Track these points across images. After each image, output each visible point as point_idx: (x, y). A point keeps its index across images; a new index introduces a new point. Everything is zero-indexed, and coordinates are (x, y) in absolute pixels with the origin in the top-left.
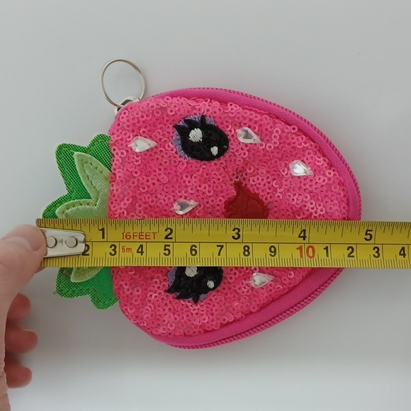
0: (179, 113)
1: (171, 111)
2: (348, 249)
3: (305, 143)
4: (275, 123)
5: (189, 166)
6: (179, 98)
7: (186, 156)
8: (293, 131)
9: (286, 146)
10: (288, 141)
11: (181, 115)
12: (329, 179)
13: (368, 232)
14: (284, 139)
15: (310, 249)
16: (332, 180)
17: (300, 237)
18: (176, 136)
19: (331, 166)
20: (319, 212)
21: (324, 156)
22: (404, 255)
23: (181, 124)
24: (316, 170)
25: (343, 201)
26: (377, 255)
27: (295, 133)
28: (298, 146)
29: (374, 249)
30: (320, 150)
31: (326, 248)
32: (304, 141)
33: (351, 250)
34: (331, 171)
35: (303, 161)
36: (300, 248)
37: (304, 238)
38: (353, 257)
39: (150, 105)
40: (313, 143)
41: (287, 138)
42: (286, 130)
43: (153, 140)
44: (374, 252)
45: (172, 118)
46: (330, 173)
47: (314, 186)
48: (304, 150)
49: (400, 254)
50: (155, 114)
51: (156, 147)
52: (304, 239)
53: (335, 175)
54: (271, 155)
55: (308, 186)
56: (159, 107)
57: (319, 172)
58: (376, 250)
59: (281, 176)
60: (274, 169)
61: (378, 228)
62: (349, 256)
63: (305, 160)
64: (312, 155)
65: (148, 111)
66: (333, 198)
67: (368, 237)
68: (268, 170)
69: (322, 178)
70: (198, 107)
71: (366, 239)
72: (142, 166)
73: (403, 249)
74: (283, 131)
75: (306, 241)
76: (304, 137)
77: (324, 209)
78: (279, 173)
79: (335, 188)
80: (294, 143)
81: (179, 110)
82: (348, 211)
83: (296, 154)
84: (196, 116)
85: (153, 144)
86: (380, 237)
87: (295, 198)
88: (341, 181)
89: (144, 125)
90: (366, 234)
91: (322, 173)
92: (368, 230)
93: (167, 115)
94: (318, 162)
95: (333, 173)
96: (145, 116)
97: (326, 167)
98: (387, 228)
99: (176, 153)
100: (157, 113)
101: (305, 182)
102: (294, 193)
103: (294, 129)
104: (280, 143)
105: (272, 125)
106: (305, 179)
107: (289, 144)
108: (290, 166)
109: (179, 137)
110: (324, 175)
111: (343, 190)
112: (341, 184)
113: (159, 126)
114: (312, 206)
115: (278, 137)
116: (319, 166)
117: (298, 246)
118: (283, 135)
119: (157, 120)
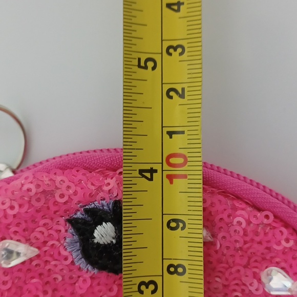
0: (76, 199)
1: (62, 196)
3: (287, 241)
4: (235, 209)
5: (96, 282)
6: (74, 171)
7: (90, 268)
8: (266, 221)
9: (256, 245)
10: (257, 239)
11: (79, 202)
14: (251, 235)
18: (70, 237)
23: (79, 215)
27: (269, 225)
28: (276, 247)
32: (285, 236)
35: (283, 269)
39: (25, 188)
41: (256, 233)
42: (253, 220)
43: (32, 245)
45: (64, 208)
48: (285, 252)
50: (34, 202)
51: (38, 256)
54: (231, 260)
56: (41, 190)
60: (236, 282)
63: (288, 268)
65: (22, 197)
68: (226, 283)
70: (106, 188)
72: (13, 290)
74: (249, 222)
76: (284, 229)
78: (243, 287)
80: (268, 242)
81: (75, 193)
83: (272, 258)
84: (104, 202)
85: (32, 252)
89: (16, 221)
93: (56, 203)
96: (17, 207)
99: (73, 263)
100: (38, 200)
103: (267, 217)
104: (245, 243)
105: (230, 211)
107: (260, 243)
108: (264, 279)
109: (76, 238)
113: (42, 222)
115: (242, 233)
118: (249, 229)
119: (38, 211)
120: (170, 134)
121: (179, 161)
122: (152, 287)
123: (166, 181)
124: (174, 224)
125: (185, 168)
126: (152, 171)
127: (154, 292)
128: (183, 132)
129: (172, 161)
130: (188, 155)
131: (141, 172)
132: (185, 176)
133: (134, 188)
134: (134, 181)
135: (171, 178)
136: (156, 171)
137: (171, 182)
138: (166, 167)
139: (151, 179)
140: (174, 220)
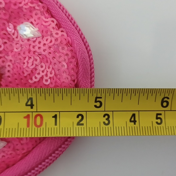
2: (78, 117)
3: (32, 3)
9: (13, 6)
10: (13, 1)
12: (56, 40)
13: (98, 100)
15: (38, 119)
16: (59, 40)
17: (27, 105)
19: (59, 26)
20: (49, 75)
21: (52, 16)
22: (135, 122)
25: (71, 62)
26: (107, 122)
28: (25, 7)
29: (104, 116)
30: (48, 11)
31: (55, 117)
33: (80, 117)
34: (59, 32)
35: (32, 23)
36: (28, 117)
37: (32, 106)
38: (83, 124)
40: (40, 4)
44: (104, 120)
46: (57, 34)
47: (43, 48)
48: (31, 10)
49: (131, 121)
52: (32, 108)
53: (62, 35)
55: (36, 48)
57: (47, 32)
58: (106, 117)
59: (11, 39)
61: (108, 95)
62: (79, 124)
63: (34, 22)
64: (39, 15)
66: (60, 60)
67: (98, 104)
69: (49, 38)
71: (96, 106)
73: (134, 115)
75: (34, 109)
77: (53, 72)
79: (63, 48)
80: (20, 3)
82: (77, 73)
86: (109, 104)
87: (25, 61)
88: (69, 42)
90: (96, 101)
91: (49, 33)
92: (97, 98)
94: (46, 22)
95: (60, 33)
97: (53, 28)
98: (116, 95)
101: (34, 44)
102: (24, 56)
106: (34, 42)
107: (15, 4)
110: (51, 35)
111: (72, 50)
112: (69, 44)
114: (43, 69)
116: (46, 27)
117: (26, 114)
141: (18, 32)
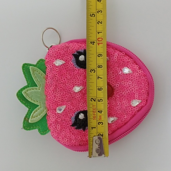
0: (74, 49)
1: (71, 48)
3: (128, 59)
4: (115, 51)
5: (79, 71)
6: (74, 43)
7: (78, 67)
8: (123, 55)
9: (120, 61)
10: (121, 59)
11: (75, 50)
12: (140, 74)
14: (119, 58)
16: (141, 74)
18: (73, 59)
19: (140, 68)
20: (136, 89)
21: (137, 64)
23: (75, 53)
24: (134, 70)
25: (146, 83)
27: (124, 55)
28: (125, 61)
30: (135, 62)
32: (128, 58)
34: (140, 71)
35: (128, 67)
39: (62, 46)
40: (131, 59)
41: (121, 58)
42: (120, 54)
45: (72, 51)
46: (140, 72)
47: (133, 77)
48: (128, 62)
50: (64, 49)
51: (65, 64)
54: (114, 65)
55: (130, 77)
56: (66, 46)
57: (135, 71)
59: (119, 74)
60: (116, 71)
63: (129, 67)
64: (131, 64)
65: (61, 48)
66: (141, 82)
68: (113, 72)
69: (137, 74)
70: (82, 46)
72: (59, 72)
74: (118, 55)
76: (128, 57)
77: (138, 87)
78: (118, 73)
79: (142, 78)
80: (124, 60)
81: (74, 48)
82: (148, 88)
83: (125, 64)
84: (82, 50)
85: (64, 62)
87: (125, 83)
88: (144, 75)
89: (60, 54)
91: (136, 71)
93: (69, 50)
94: (134, 67)
95: (141, 71)
96: (60, 51)
97: (138, 69)
99: (74, 66)
100: (65, 49)
101: (129, 76)
102: (125, 81)
103: (123, 54)
104: (118, 60)
105: (114, 52)
106: (129, 75)
107: (121, 60)
108: (123, 69)
109: (75, 59)
110: (137, 72)
111: (146, 78)
112: (145, 76)
113: (66, 55)
114: (133, 86)
115: (117, 57)
116: (135, 69)
118: (119, 56)
119: (65, 52)
120: (98, 33)
121: (101, 39)
122: (94, 71)
123: (97, 45)
124: (99, 55)
125: (102, 41)
126: (94, 42)
127: (94, 72)
128: (102, 32)
129: (99, 40)
130: (103, 38)
131: (91, 42)
132: (102, 43)
133: (89, 46)
134: (89, 44)
135: (99, 44)
136: (95, 42)
137: (99, 45)
138: (97, 41)
139: (94, 44)
140: (99, 54)
141: (122, 71)
